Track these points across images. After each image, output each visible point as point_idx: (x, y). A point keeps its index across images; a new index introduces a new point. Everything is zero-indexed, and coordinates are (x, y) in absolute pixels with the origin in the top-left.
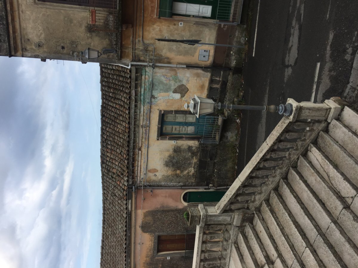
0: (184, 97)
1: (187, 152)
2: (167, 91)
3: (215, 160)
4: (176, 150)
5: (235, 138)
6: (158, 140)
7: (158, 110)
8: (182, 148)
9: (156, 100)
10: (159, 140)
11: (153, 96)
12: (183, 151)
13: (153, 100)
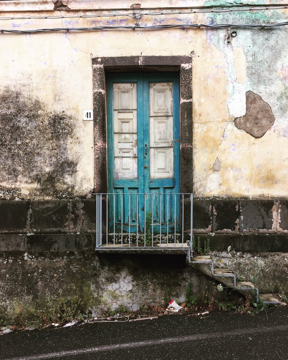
0: (236, 128)
1: (54, 159)
2: (252, 74)
3: (30, 253)
4: (59, 123)
5: (114, 306)
6: (94, 61)
7: (192, 52)
8: (69, 140)
9: (221, 43)
10: (93, 64)
11: (234, 35)
12: (59, 146)
13: (222, 34)
